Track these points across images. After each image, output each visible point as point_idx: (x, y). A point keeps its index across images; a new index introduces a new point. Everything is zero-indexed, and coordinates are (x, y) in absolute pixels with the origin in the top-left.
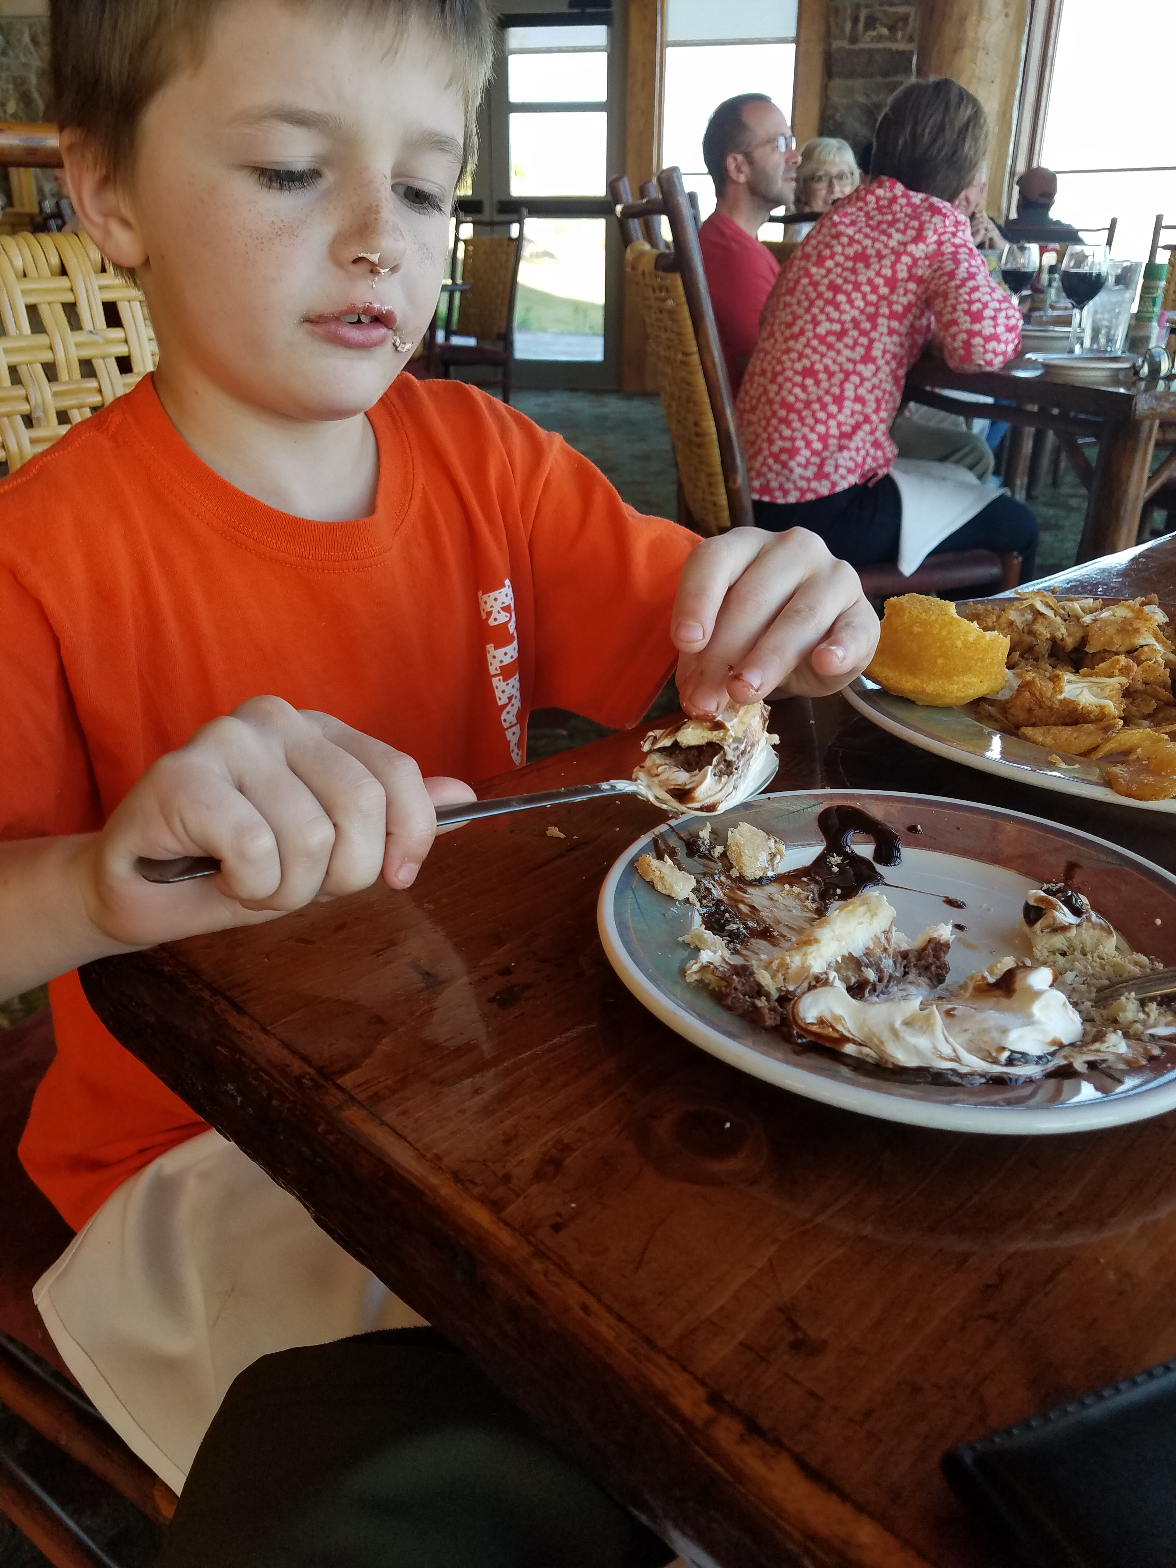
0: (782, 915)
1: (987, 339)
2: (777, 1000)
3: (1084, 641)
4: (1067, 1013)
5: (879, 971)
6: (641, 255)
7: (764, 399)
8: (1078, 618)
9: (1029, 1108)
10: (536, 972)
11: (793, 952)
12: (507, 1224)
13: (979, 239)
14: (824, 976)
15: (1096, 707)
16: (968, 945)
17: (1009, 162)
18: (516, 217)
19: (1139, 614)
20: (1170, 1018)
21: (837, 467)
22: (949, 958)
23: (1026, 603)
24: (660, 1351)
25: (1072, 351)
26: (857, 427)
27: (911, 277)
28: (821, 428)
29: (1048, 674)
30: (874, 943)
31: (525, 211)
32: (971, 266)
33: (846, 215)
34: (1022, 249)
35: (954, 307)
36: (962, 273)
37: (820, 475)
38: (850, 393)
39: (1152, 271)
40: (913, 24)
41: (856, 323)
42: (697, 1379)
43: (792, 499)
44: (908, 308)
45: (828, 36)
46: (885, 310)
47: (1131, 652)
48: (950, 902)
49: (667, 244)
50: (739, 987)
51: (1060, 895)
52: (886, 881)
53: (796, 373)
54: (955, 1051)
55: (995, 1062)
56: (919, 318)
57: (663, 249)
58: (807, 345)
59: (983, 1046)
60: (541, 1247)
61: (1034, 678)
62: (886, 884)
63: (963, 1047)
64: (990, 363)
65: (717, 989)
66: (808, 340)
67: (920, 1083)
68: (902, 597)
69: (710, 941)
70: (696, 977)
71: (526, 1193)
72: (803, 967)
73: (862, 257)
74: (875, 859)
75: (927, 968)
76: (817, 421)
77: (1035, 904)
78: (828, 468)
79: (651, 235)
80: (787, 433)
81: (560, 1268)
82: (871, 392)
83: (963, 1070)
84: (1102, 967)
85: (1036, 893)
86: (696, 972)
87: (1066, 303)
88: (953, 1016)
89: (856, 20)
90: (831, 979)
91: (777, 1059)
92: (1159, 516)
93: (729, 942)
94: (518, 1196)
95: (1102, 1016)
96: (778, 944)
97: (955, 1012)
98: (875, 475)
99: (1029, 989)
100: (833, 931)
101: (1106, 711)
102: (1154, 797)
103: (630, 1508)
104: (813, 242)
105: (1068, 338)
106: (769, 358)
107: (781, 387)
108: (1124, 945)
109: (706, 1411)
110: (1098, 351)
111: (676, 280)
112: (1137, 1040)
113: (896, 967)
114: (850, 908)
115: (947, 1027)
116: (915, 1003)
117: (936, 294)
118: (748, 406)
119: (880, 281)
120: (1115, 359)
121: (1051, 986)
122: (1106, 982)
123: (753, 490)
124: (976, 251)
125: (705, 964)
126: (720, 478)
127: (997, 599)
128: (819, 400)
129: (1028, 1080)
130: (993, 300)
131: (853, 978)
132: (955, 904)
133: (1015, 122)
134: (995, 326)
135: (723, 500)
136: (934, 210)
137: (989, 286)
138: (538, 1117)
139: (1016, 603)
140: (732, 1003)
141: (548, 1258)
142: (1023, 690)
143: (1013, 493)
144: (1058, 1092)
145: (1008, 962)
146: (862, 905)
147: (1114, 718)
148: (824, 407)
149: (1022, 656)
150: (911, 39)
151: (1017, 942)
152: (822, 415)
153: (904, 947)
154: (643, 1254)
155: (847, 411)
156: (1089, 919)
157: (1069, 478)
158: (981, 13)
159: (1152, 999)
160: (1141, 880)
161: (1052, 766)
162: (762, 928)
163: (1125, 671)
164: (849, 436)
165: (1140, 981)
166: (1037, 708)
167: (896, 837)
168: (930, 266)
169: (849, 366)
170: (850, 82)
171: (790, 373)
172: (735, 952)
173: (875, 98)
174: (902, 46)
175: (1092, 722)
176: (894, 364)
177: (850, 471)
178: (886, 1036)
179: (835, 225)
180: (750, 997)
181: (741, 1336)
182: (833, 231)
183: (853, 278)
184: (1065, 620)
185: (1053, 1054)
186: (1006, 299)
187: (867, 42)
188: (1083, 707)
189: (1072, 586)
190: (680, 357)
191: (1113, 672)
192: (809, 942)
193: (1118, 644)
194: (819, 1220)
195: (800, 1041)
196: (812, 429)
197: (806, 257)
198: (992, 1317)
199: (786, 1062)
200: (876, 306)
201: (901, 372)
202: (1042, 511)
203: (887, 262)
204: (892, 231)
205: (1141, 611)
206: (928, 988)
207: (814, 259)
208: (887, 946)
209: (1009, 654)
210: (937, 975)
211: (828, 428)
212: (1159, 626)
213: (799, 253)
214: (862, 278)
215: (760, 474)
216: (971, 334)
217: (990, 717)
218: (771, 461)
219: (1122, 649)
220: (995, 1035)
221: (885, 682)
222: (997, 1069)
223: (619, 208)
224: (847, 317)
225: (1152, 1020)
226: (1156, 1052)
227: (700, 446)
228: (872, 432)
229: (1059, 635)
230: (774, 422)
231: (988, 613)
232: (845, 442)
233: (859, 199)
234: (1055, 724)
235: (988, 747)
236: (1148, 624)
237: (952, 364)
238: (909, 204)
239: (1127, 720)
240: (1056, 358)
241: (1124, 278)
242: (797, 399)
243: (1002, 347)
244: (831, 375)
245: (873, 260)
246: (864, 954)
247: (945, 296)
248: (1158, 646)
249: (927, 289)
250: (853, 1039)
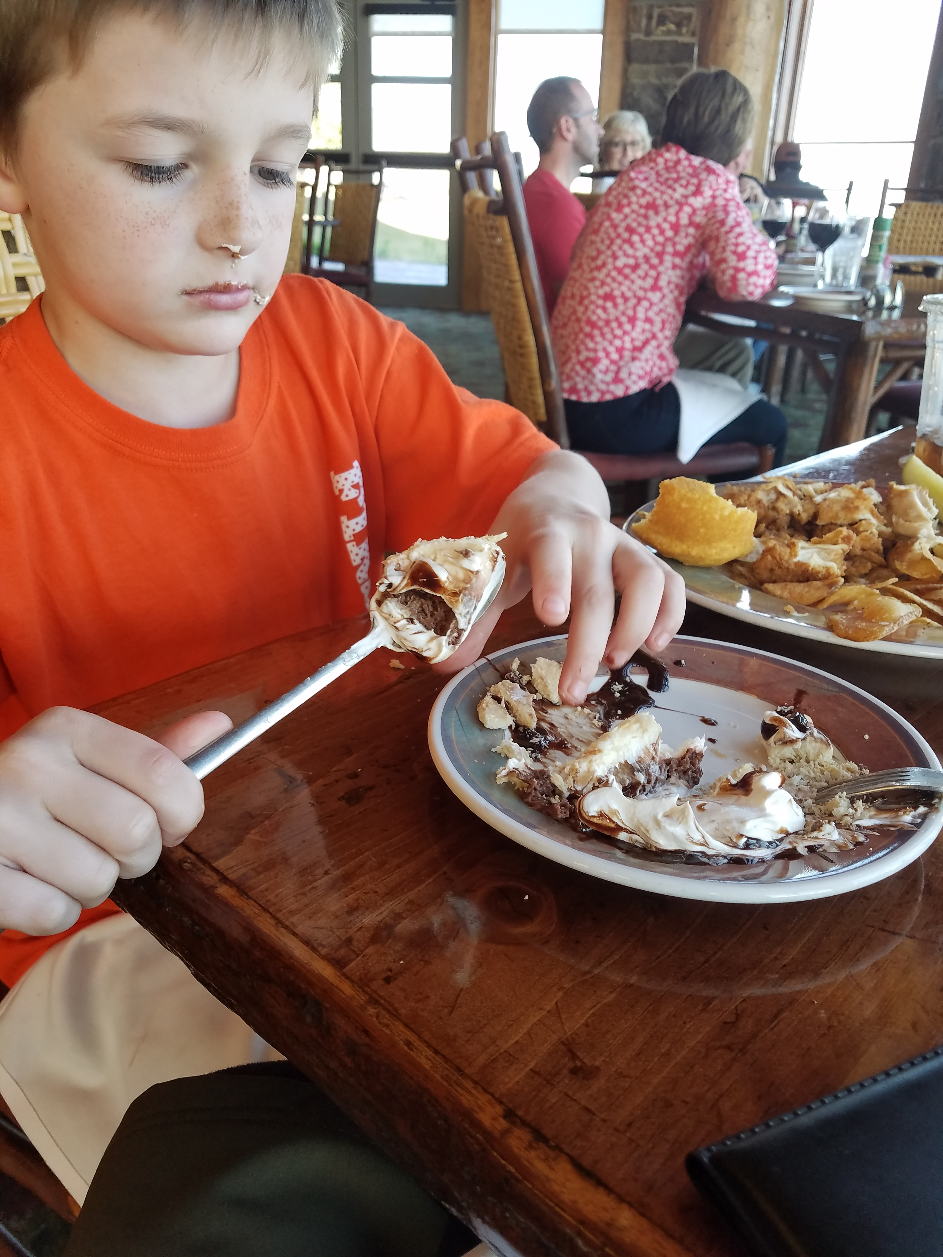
0: (574, 730)
1: (750, 274)
2: (567, 798)
3: (816, 516)
4: (792, 808)
5: (648, 775)
6: (475, 201)
7: (573, 318)
8: (811, 498)
9: (761, 883)
10: (378, 776)
11: (581, 760)
12: (347, 978)
13: (746, 196)
14: (605, 779)
15: (823, 568)
16: (718, 755)
17: (770, 134)
18: (376, 167)
19: (859, 495)
20: (873, 813)
21: (630, 374)
22: (702, 765)
23: (771, 486)
24: (468, 1077)
25: (815, 286)
26: (646, 342)
27: (691, 223)
28: (618, 343)
29: (786, 542)
30: (645, 753)
31: (384, 163)
32: (737, 216)
33: (640, 172)
34: (778, 203)
35: (724, 249)
36: (730, 221)
37: (617, 380)
38: (641, 314)
39: (879, 224)
40: (695, 22)
41: (647, 259)
42: (495, 1099)
43: (595, 398)
44: (688, 248)
45: (628, 30)
46: (670, 249)
47: (853, 525)
48: (705, 721)
49: (497, 193)
50: (538, 788)
51: (790, 715)
52: (656, 704)
53: (599, 297)
54: (704, 838)
55: (735, 846)
56: (697, 255)
57: (493, 196)
58: (608, 275)
59: (726, 833)
60: (375, 995)
61: (775, 545)
62: (656, 707)
63: (710, 835)
64: (751, 294)
65: (521, 789)
66: (609, 271)
67: (676, 863)
68: (673, 479)
69: (516, 751)
70: (505, 780)
71: (364, 953)
72: (589, 772)
73: (652, 206)
74: (649, 687)
75: (685, 772)
76: (615, 337)
77: (770, 723)
78: (623, 375)
79: (484, 185)
80: (591, 345)
81: (390, 1013)
82: (657, 314)
83: (710, 852)
84: (822, 772)
85: (770, 714)
86: (505, 776)
87: (812, 247)
88: (704, 810)
89: (650, 17)
90: (610, 781)
91: (566, 844)
92: (883, 417)
93: (532, 752)
94: (358, 956)
95: (821, 811)
96: (571, 754)
97: (705, 807)
98: (660, 382)
99: (763, 788)
100: (613, 743)
101: (831, 571)
102: (866, 639)
103: (443, 1202)
104: (614, 193)
105: (812, 275)
106: (577, 285)
107: (586, 308)
108: (839, 755)
109: (503, 1124)
110: (837, 286)
111: (504, 222)
112: (847, 829)
113: (661, 772)
114: (627, 725)
115: (698, 819)
116: (674, 799)
117: (710, 238)
118: (561, 324)
119: (666, 226)
120: (849, 293)
121: (780, 786)
122: (825, 784)
123: (563, 390)
124: (742, 204)
125: (512, 770)
126: (538, 382)
127: (747, 483)
128: (617, 319)
129: (761, 860)
130: (755, 243)
131: (628, 780)
132: (709, 722)
133: (774, 102)
134: (756, 264)
135: (540, 399)
136: (710, 171)
137: (752, 233)
138: (376, 892)
139: (763, 486)
140: (532, 800)
141: (381, 1004)
142: (766, 553)
143: (769, 397)
144: (786, 869)
145: (748, 768)
146: (635, 723)
147: (837, 576)
148: (620, 325)
149: (767, 527)
150: (693, 34)
151: (756, 752)
152: (618, 332)
153: (668, 756)
154: (456, 1001)
155: (638, 329)
156: (812, 734)
157: (814, 387)
158: (748, 15)
159: (859, 797)
160: (854, 704)
161: (787, 614)
162: (558, 741)
163: (847, 540)
164: (640, 349)
165: (851, 783)
166: (777, 568)
167: (665, 669)
168: (706, 215)
169: (641, 293)
170: (645, 67)
171: (593, 298)
172: (536, 760)
173: (665, 80)
174: (686, 39)
175: (820, 580)
176: (676, 293)
177: (640, 377)
178: (651, 826)
179: (631, 180)
180: (546, 796)
181: (532, 1065)
182: (630, 185)
183: (644, 222)
184: (801, 499)
185: (781, 840)
186: (765, 243)
187: (659, 35)
188: (812, 569)
189: (810, 473)
190: (507, 283)
191: (837, 541)
192: (594, 752)
193: (843, 518)
194: (596, 971)
195: (584, 830)
196: (611, 343)
197: (608, 205)
198: (729, 1048)
199: (573, 847)
200: (663, 245)
201: (683, 299)
202: (792, 413)
203: (672, 211)
204: (676, 186)
205: (860, 492)
206: (686, 788)
207: (615, 206)
208: (654, 755)
209: (756, 526)
210: (693, 778)
211: (623, 342)
212: (875, 505)
213: (603, 202)
214: (653, 223)
215: (569, 378)
216: (737, 270)
217: (741, 575)
218: (578, 368)
219: (846, 522)
220: (736, 824)
221: (659, 547)
222: (737, 852)
223: (458, 163)
224: (640, 254)
225: (859, 814)
226: (861, 838)
227: (522, 355)
228: (659, 347)
229: (796, 511)
230: (581, 336)
231: (741, 493)
232: (636, 354)
233: (651, 160)
234: (792, 581)
235: (738, 599)
236: (866, 503)
237: (722, 293)
238: (690, 165)
239: (847, 579)
240: (803, 291)
241: (857, 229)
242: (599, 318)
243: (760, 281)
244: (626, 300)
245: (662, 209)
246: (637, 762)
247: (717, 239)
248: (874, 521)
249: (703, 234)
250: (625, 829)
